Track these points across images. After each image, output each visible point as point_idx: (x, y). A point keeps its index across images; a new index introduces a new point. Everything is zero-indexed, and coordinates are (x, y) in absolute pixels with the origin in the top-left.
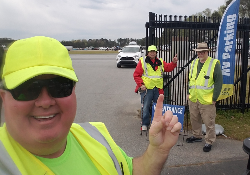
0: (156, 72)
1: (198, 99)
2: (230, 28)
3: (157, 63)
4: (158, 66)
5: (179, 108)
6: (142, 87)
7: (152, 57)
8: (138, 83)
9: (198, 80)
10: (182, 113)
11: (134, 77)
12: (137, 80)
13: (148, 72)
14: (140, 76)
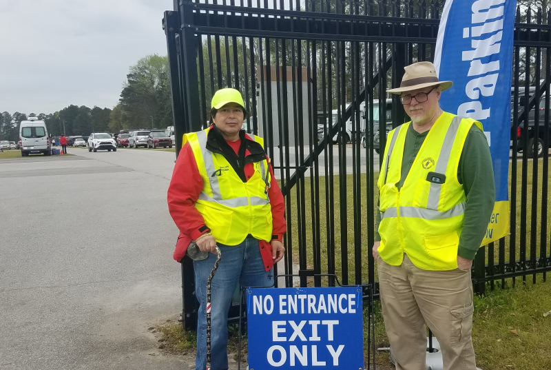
0: (247, 183)
1: (408, 251)
2: (487, 16)
3: (248, 153)
4: (255, 164)
5: (343, 296)
6: (201, 241)
7: (228, 129)
8: (187, 226)
9: (407, 187)
10: (354, 311)
11: (170, 204)
12: (183, 215)
13: (219, 185)
14: (193, 201)
